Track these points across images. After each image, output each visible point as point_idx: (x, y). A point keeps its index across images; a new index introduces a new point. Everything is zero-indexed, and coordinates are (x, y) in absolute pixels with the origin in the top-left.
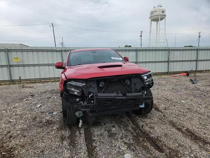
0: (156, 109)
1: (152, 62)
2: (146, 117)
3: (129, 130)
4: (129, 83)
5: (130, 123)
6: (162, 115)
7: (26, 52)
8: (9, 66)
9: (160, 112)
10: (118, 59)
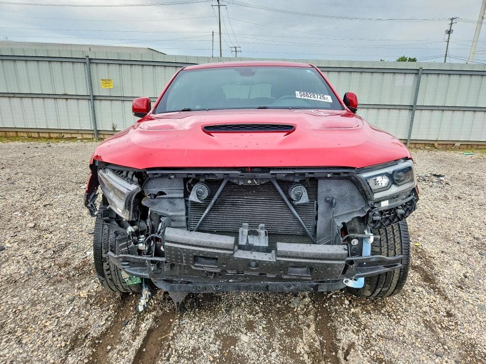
0: (425, 280)
1: (464, 109)
2: (377, 308)
3: (298, 352)
4: (305, 199)
5: (309, 326)
6: (444, 306)
7: (129, 66)
8: (91, 98)
9: (440, 292)
10: (318, 98)
